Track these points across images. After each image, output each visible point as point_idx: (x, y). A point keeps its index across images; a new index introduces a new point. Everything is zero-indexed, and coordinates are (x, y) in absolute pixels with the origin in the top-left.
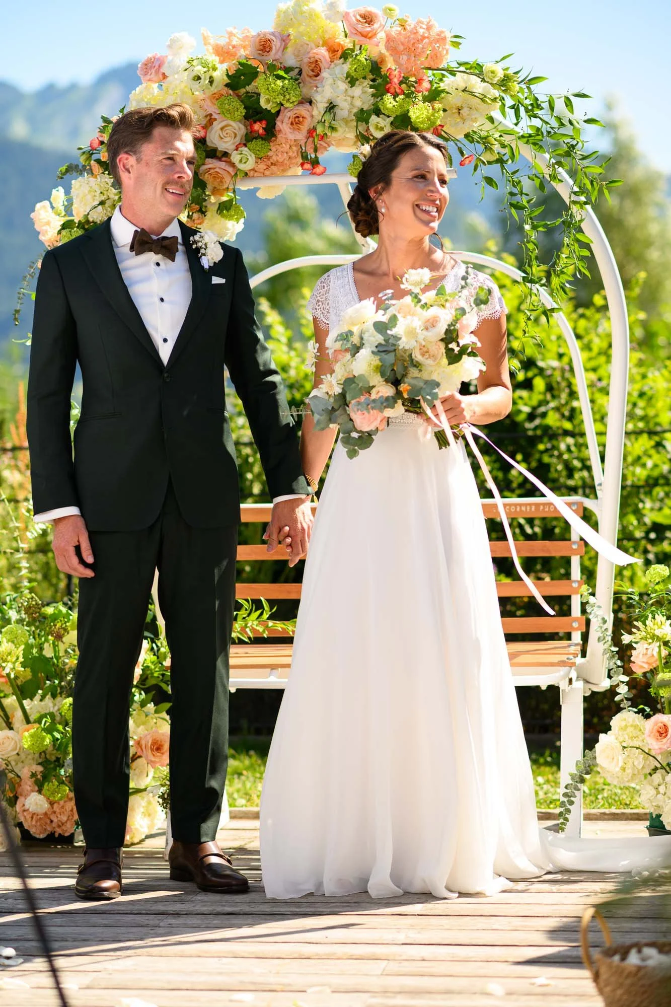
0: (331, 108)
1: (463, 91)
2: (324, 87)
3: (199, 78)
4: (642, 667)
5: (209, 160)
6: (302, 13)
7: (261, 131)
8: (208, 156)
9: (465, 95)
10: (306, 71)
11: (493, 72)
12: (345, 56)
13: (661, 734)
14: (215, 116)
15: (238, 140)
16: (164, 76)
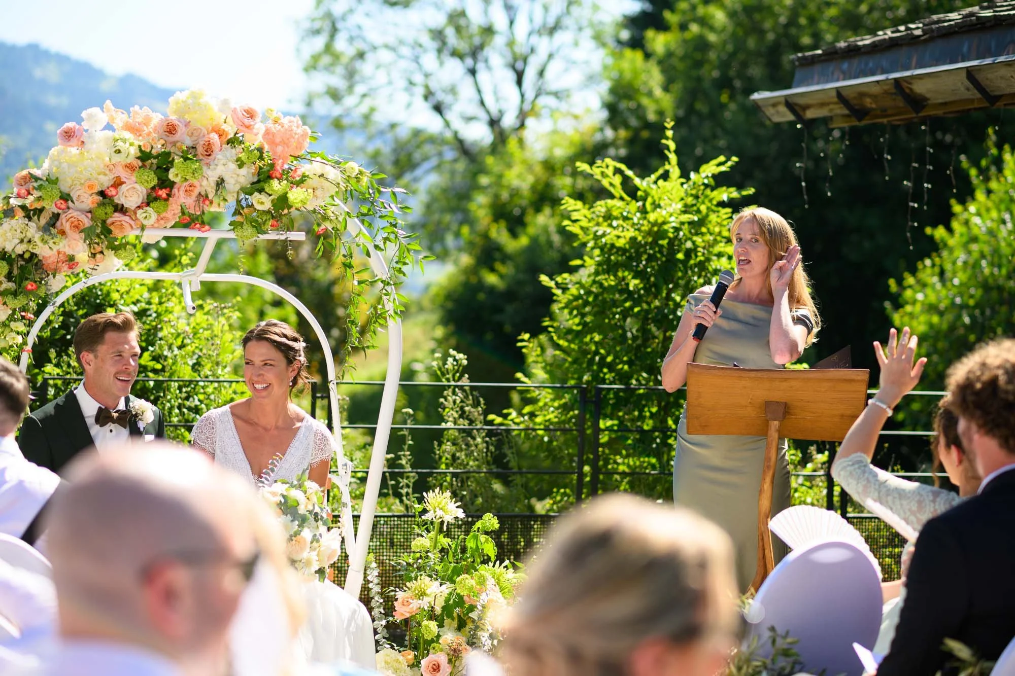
0: (220, 183)
1: (319, 176)
2: (217, 165)
3: (119, 152)
4: (402, 614)
5: (116, 214)
6: (199, 104)
7: (164, 195)
8: (115, 211)
9: (322, 179)
10: (200, 150)
11: (352, 168)
12: (232, 142)
13: (434, 670)
14: (124, 180)
15: (140, 201)
16: (83, 142)
